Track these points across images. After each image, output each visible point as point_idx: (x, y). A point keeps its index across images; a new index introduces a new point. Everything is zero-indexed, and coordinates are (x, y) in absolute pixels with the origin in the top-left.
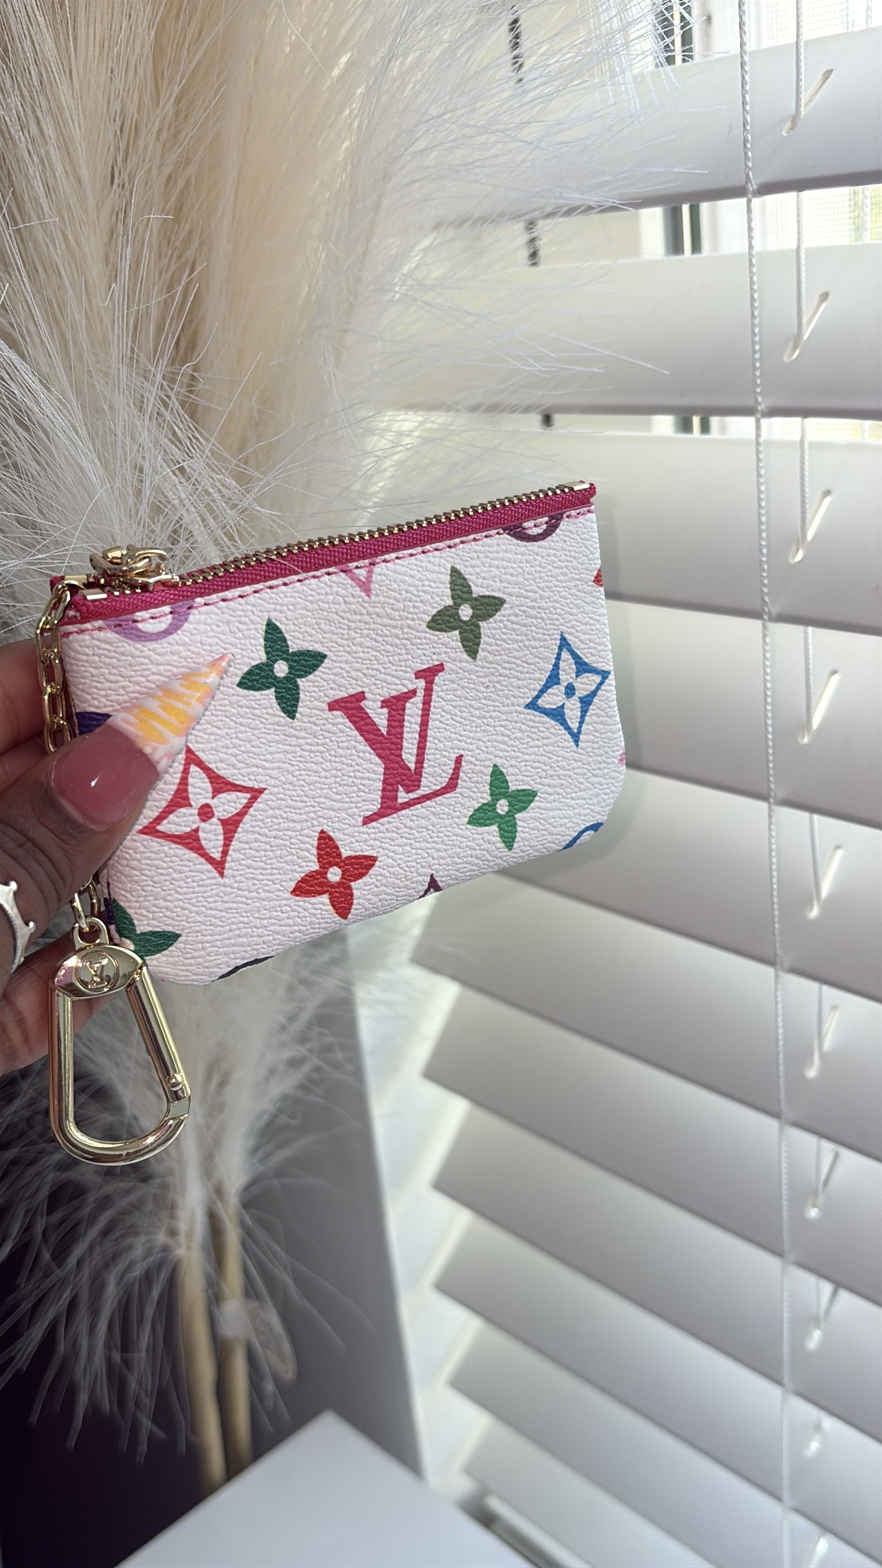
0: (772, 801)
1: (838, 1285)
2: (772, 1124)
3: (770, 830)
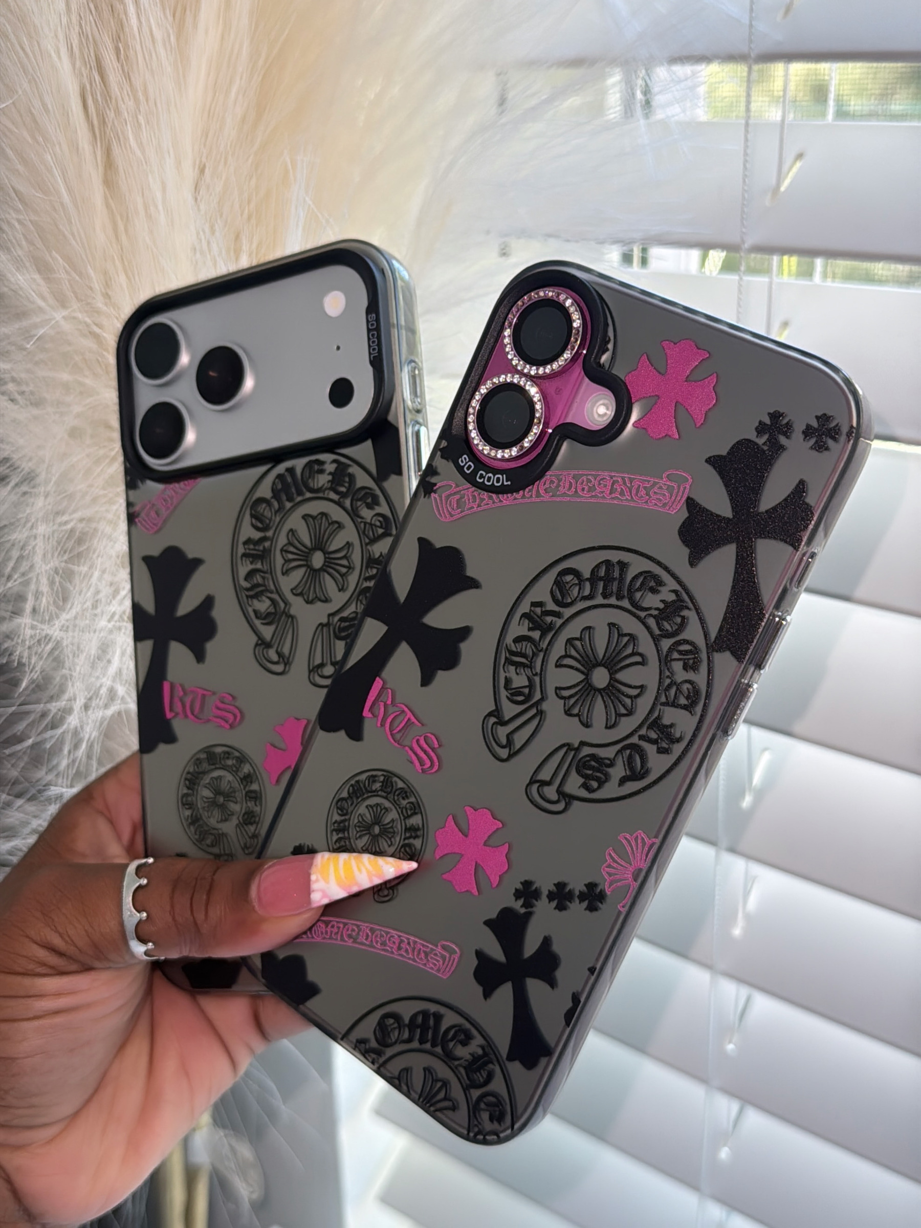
1: (743, 1101)
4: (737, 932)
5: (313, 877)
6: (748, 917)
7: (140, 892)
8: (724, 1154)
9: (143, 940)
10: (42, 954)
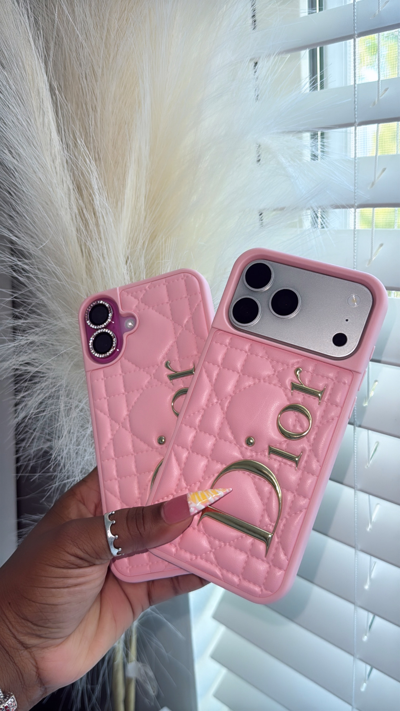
0: (356, 489)
1: (375, 614)
2: (351, 607)
3: (355, 499)
4: (367, 587)
5: (189, 502)
6: (371, 580)
7: (113, 526)
8: (365, 638)
9: (116, 547)
10: (73, 559)
